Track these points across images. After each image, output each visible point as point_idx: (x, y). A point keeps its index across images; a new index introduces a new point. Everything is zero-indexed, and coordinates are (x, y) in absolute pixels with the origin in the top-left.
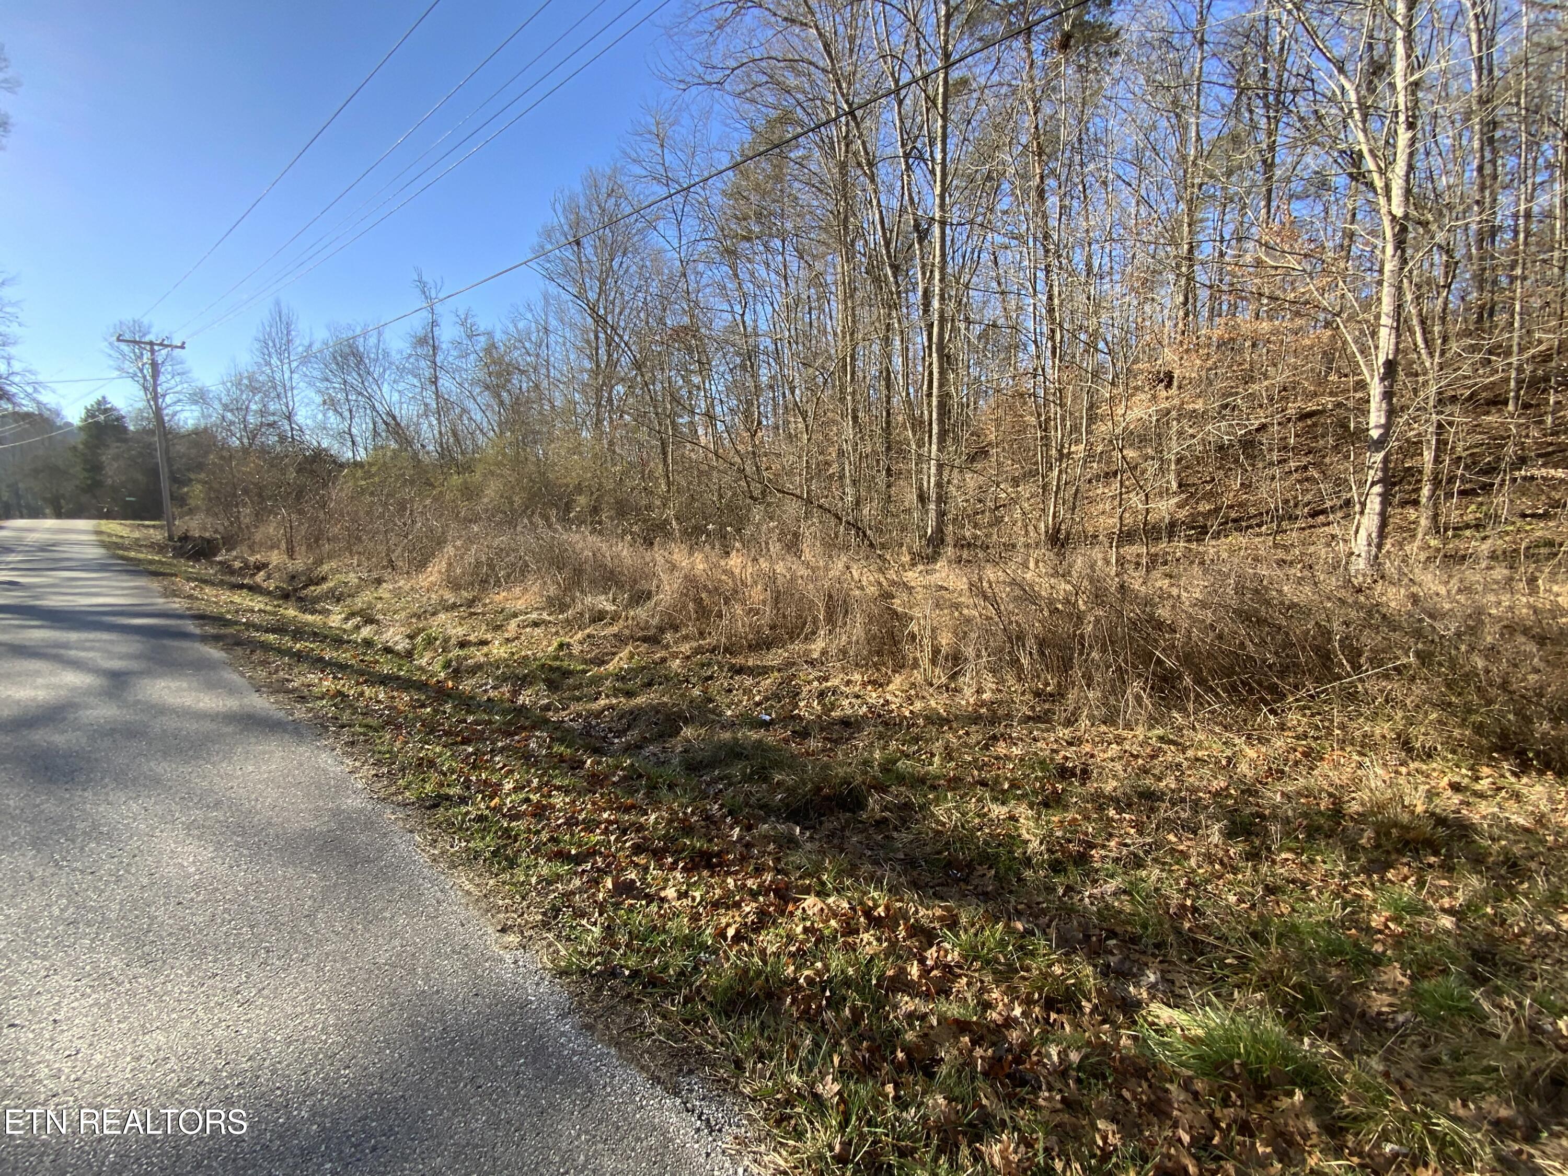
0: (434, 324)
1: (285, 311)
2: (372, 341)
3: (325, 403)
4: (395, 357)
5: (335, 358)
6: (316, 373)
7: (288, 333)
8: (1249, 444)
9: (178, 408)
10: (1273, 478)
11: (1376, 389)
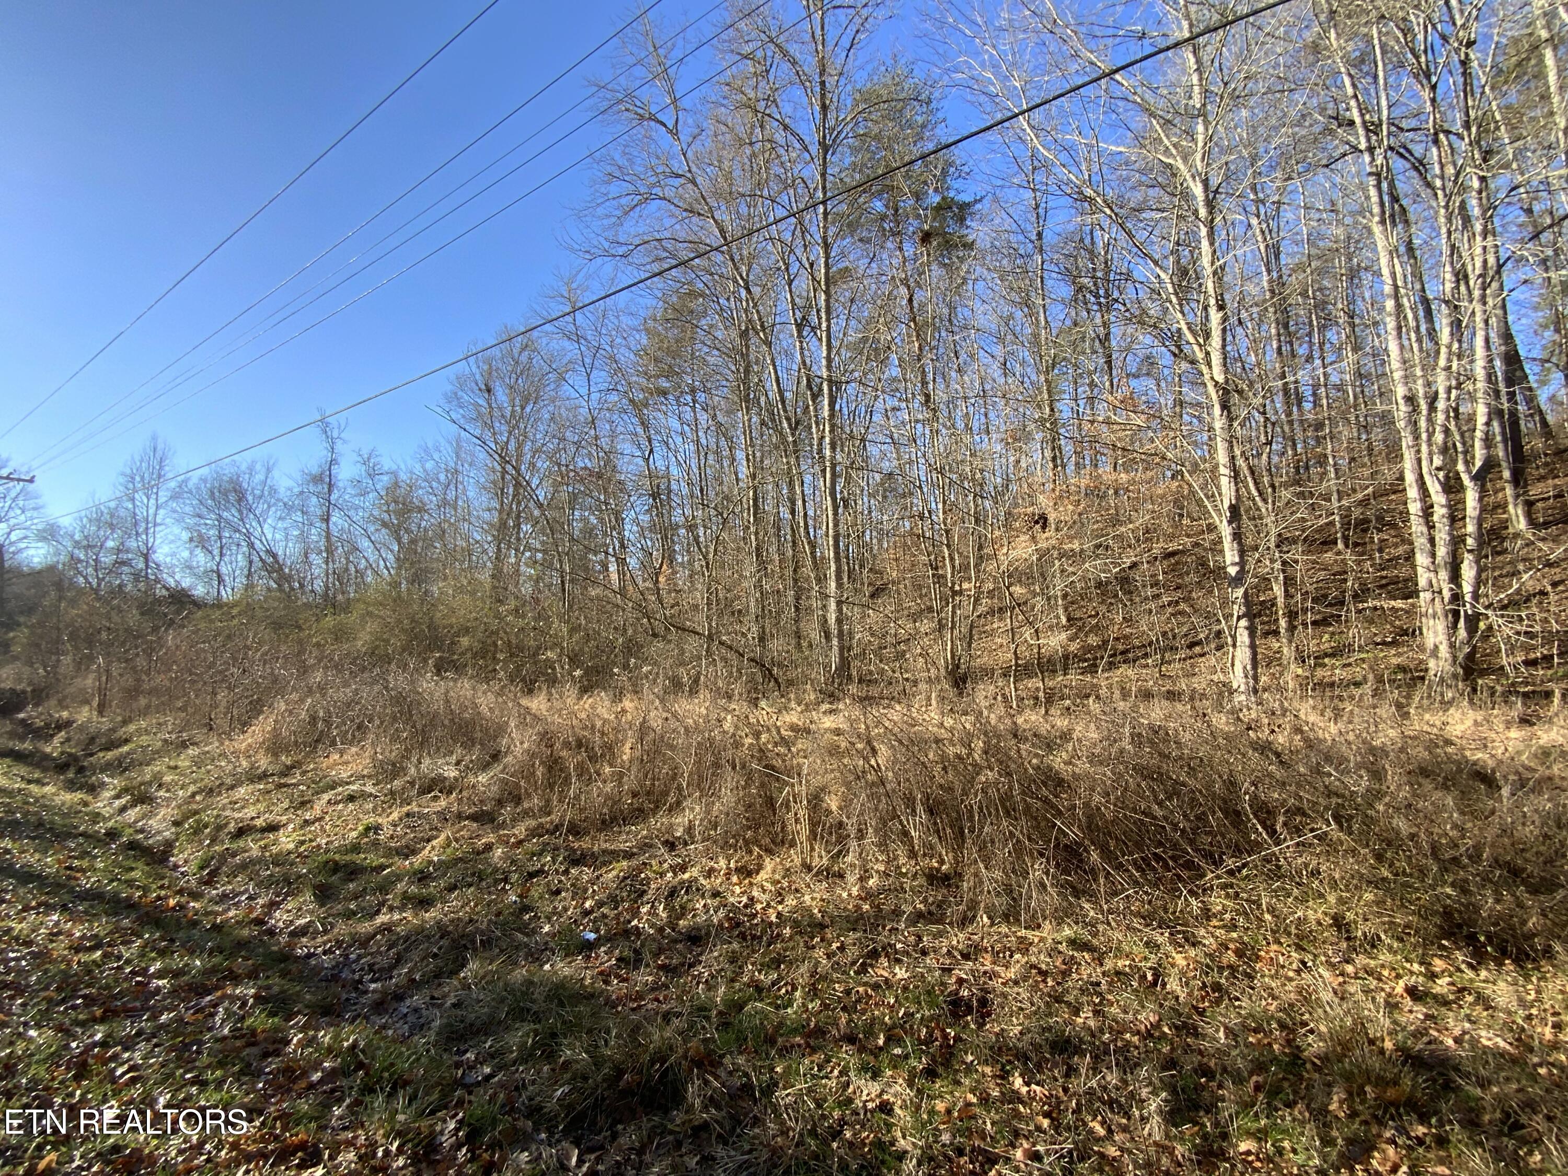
0: (333, 462)
1: (160, 447)
2: (260, 477)
3: (191, 540)
4: (282, 493)
5: (213, 493)
6: (188, 509)
7: (161, 468)
8: (1124, 580)
9: (22, 545)
10: (1151, 611)
11: (1226, 530)
